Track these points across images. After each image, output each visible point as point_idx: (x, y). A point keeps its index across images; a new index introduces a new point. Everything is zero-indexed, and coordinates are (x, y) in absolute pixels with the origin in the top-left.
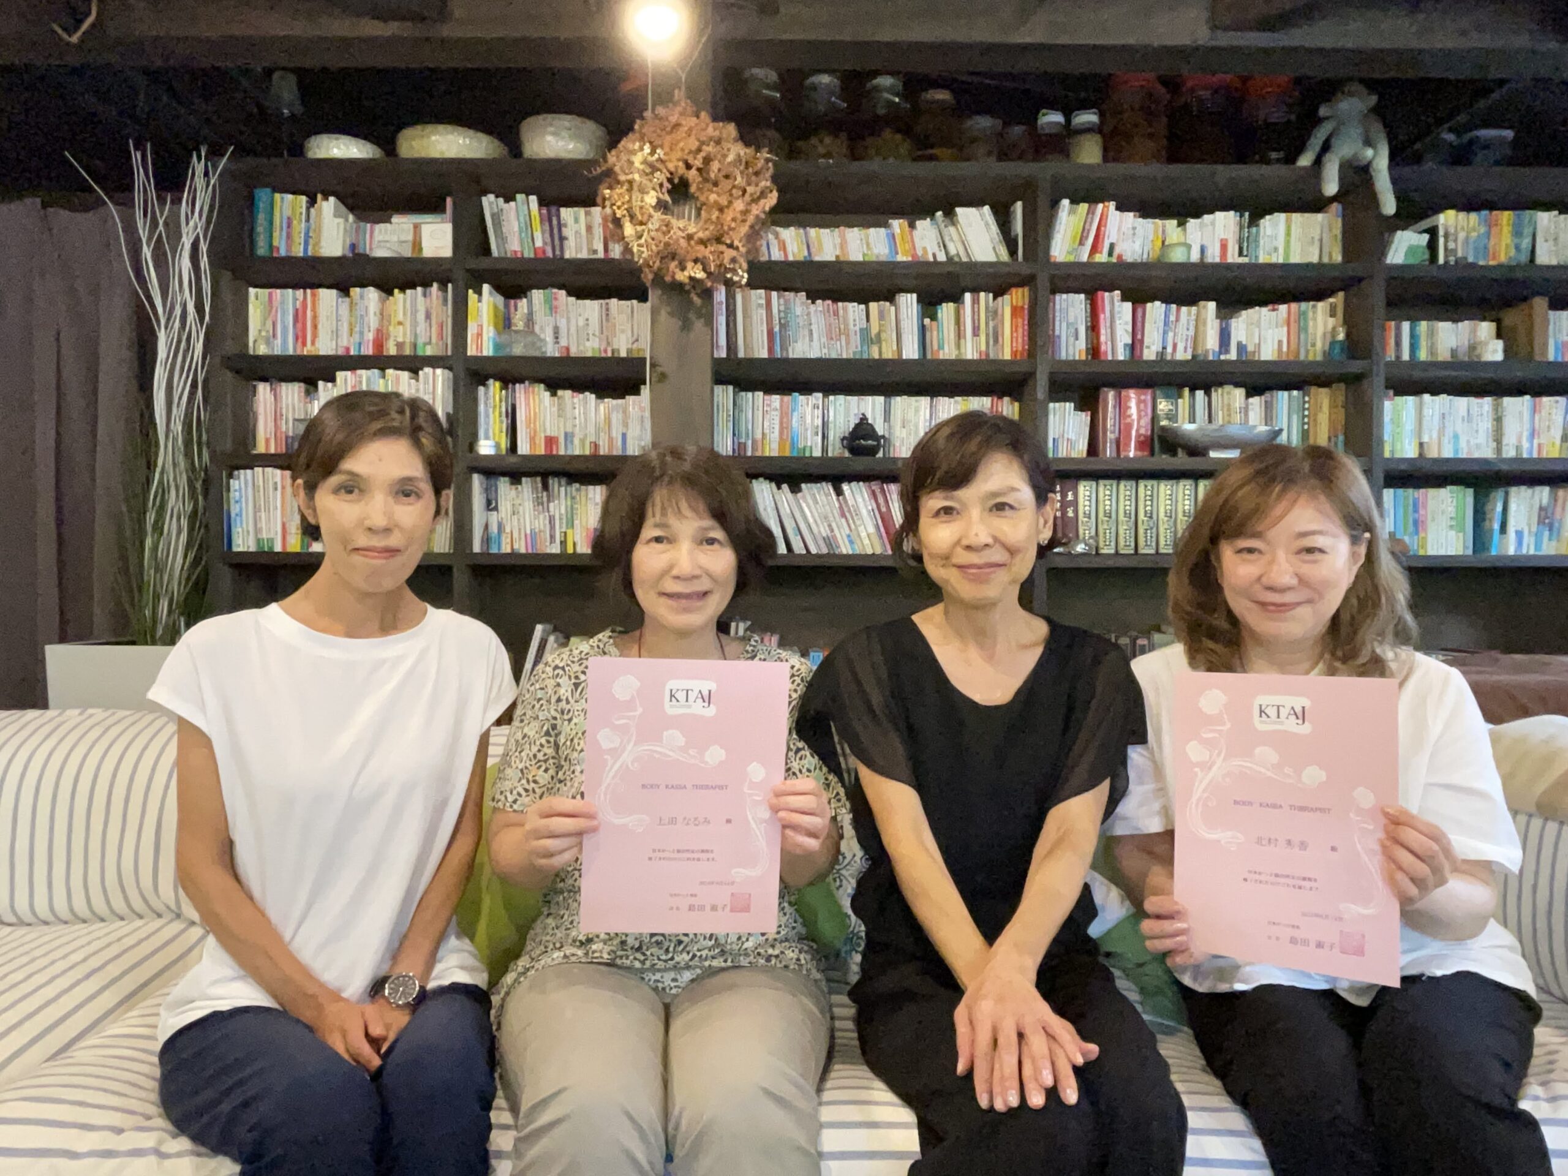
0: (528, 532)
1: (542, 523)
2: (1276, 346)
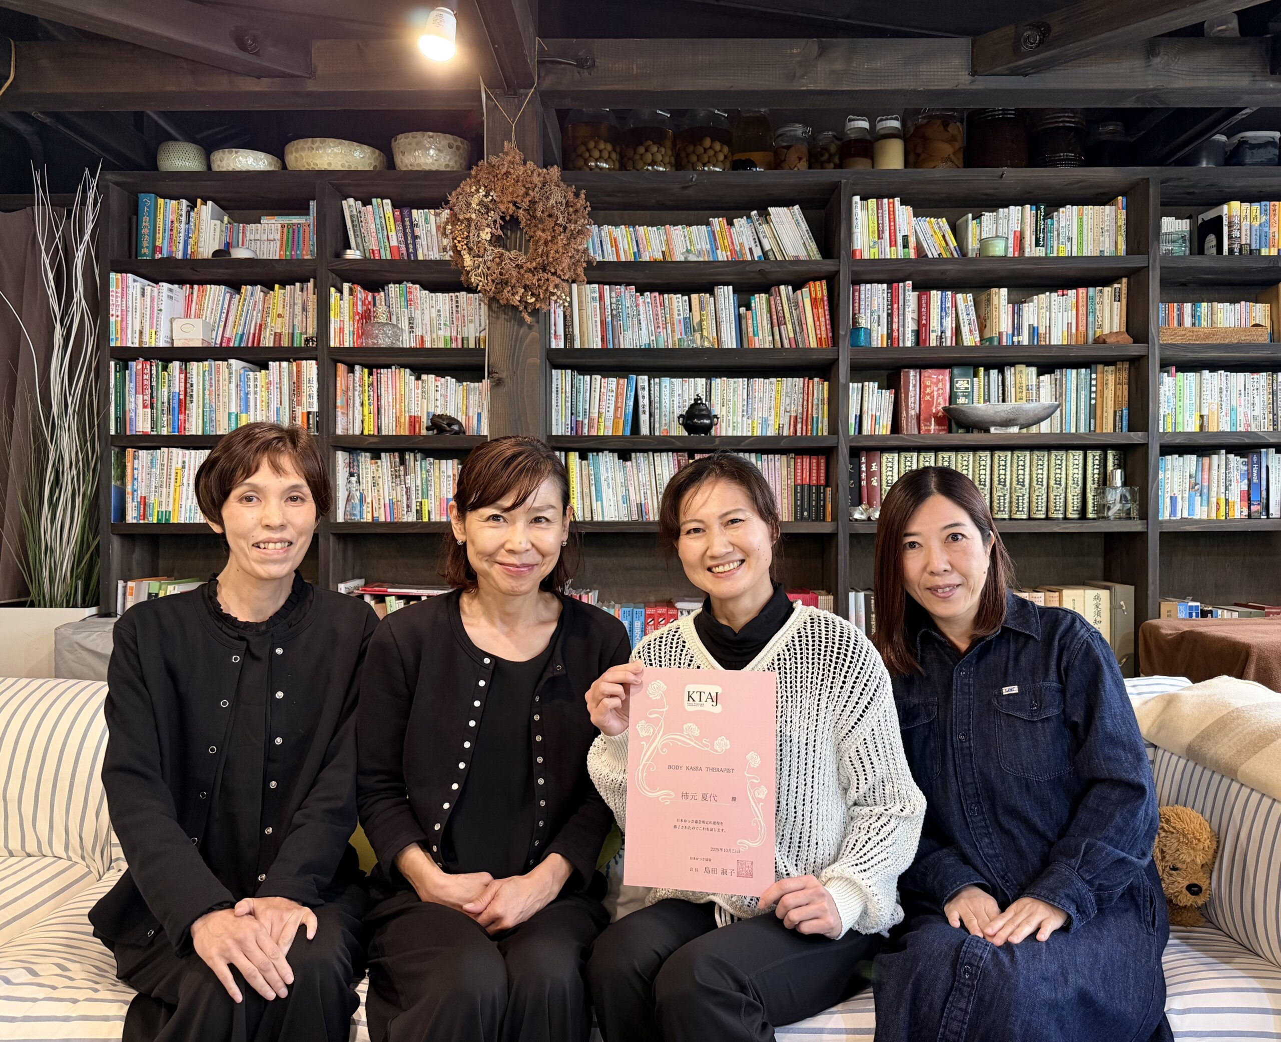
0: (387, 502)
1: (400, 494)
2: (1065, 329)
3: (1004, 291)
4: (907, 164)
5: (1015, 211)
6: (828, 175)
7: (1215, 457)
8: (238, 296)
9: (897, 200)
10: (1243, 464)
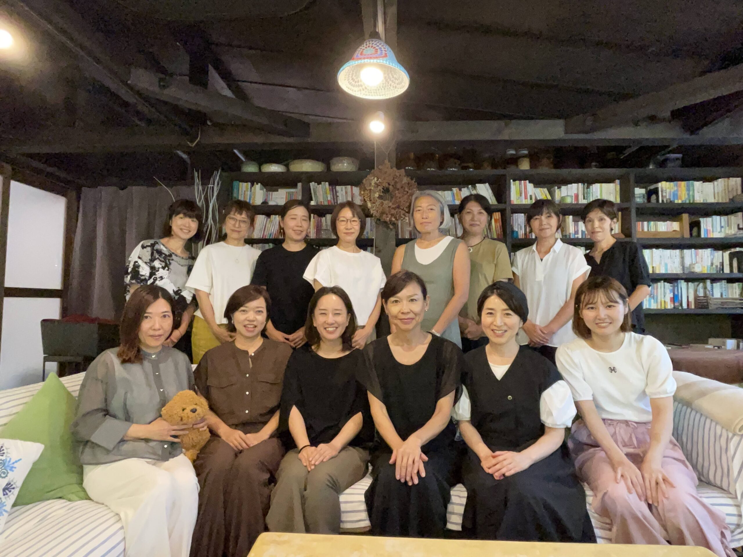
3: (571, 217)
4: (531, 168)
5: (575, 185)
6: (499, 171)
7: (659, 284)
8: (269, 220)
9: (527, 181)
10: (671, 286)
